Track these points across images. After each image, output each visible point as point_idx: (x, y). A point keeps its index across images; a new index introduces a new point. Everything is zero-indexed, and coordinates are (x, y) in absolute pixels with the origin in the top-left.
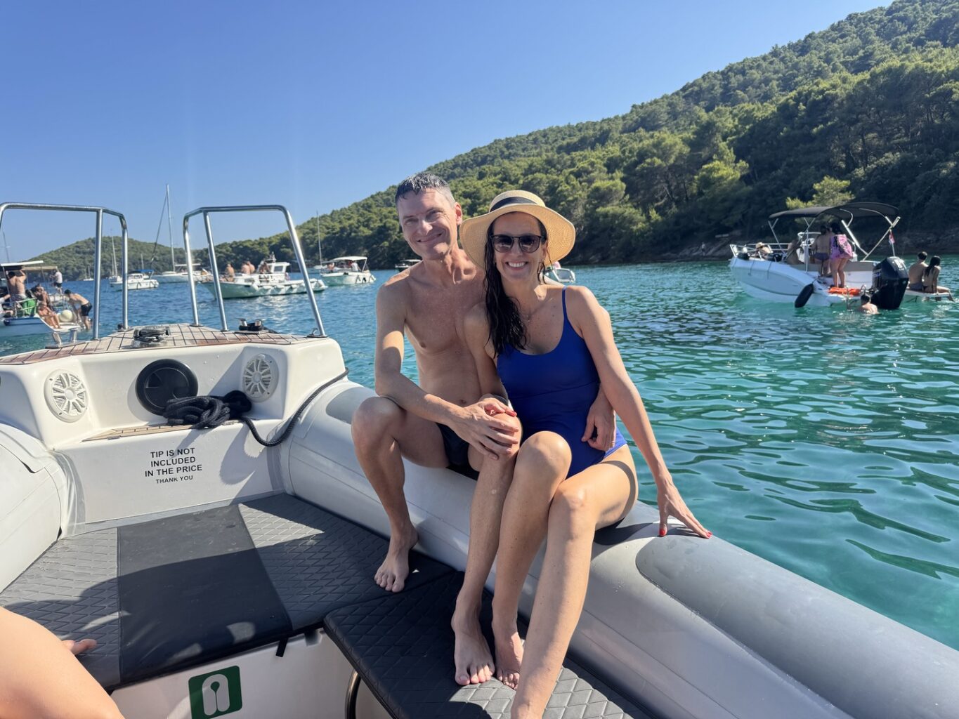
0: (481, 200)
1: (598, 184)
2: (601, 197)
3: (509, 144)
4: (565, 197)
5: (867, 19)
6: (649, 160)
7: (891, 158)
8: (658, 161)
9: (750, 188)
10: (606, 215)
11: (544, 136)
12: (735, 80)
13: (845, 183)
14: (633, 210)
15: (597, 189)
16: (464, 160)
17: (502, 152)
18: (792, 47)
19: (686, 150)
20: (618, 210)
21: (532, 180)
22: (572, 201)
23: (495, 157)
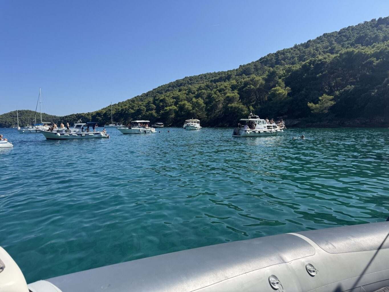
0: (180, 100)
1: (228, 95)
2: (230, 100)
3: (191, 79)
4: (215, 100)
5: (331, 35)
6: (249, 86)
7: (350, 87)
8: (252, 87)
9: (291, 98)
10: (232, 107)
11: (205, 76)
12: (281, 57)
13: (331, 97)
14: (242, 106)
15: (228, 97)
16: (173, 84)
17: (188, 82)
18: (302, 45)
19: (264, 82)
20: (237, 105)
21: (201, 92)
22: (218, 101)
23: (185, 84)
